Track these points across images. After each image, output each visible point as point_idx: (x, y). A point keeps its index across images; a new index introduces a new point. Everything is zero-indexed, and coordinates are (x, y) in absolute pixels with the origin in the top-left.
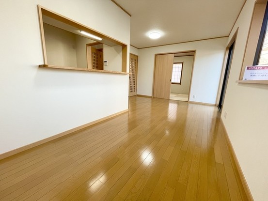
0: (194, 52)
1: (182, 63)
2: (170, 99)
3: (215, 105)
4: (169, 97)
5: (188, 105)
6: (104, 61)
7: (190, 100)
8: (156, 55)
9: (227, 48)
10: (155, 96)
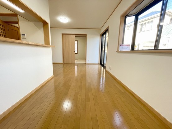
0: (86, 35)
1: (77, 41)
2: (75, 63)
3: (99, 64)
4: (74, 62)
5: (86, 66)
6: (21, 34)
7: (87, 63)
8: (63, 34)
9: (101, 35)
10: (65, 62)
